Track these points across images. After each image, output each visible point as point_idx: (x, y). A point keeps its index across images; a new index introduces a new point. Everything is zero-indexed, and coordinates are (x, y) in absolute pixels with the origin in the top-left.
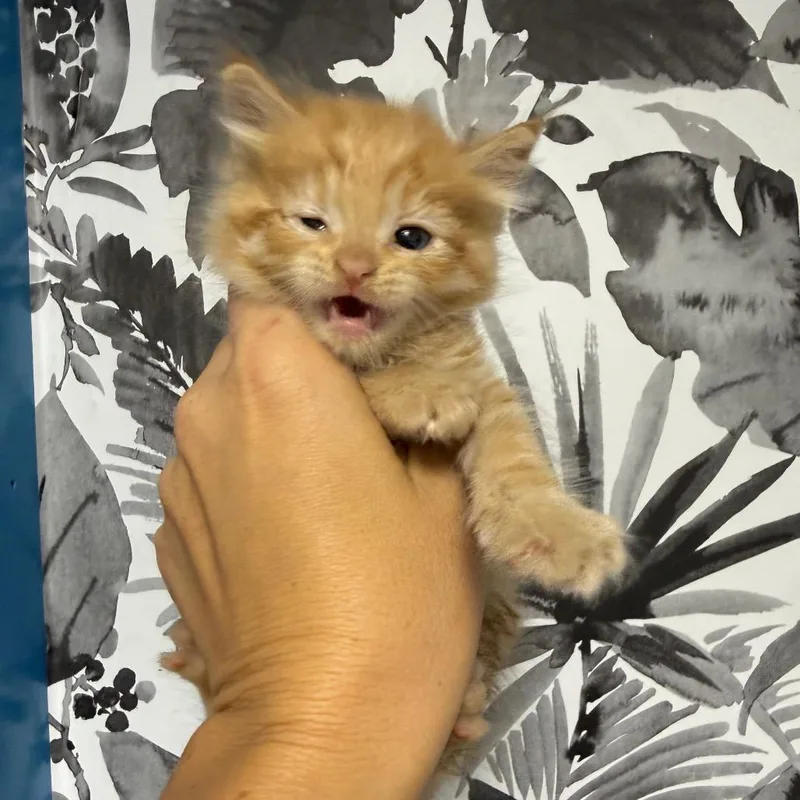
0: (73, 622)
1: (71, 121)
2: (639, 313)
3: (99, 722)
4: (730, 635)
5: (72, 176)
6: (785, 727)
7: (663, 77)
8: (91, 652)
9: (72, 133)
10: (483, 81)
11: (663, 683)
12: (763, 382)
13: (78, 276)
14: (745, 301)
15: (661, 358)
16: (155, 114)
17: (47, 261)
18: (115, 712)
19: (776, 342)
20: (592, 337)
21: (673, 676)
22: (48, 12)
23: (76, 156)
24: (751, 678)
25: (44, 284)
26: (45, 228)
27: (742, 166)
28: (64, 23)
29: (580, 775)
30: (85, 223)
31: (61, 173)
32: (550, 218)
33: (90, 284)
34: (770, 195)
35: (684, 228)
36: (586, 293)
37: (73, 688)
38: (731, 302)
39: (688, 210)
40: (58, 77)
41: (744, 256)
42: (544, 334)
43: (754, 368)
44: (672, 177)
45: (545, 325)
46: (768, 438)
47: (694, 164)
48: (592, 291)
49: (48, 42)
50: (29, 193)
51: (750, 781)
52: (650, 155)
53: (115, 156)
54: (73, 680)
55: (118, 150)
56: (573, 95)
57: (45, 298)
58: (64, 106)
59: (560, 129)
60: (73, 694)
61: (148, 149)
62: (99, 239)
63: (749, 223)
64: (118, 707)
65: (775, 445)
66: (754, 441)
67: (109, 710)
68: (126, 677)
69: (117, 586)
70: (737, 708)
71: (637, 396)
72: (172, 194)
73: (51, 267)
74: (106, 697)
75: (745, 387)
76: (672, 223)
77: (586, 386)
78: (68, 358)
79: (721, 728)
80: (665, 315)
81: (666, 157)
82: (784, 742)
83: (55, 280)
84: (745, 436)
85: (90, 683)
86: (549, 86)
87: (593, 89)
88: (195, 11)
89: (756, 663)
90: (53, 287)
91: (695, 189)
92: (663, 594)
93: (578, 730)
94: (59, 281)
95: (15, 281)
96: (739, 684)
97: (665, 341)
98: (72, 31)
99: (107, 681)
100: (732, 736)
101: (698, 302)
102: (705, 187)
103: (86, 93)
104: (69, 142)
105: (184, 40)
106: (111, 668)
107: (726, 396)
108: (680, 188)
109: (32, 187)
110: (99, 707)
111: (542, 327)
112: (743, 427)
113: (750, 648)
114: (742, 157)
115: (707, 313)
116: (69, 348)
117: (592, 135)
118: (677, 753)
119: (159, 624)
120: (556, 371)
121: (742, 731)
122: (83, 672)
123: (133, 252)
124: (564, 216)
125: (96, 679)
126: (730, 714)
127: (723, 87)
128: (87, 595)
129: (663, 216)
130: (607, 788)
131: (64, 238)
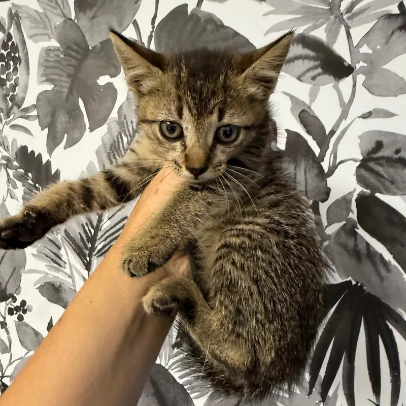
0: (8, 282)
1: (10, 104)
3: (15, 317)
5: (10, 124)
8: (13, 293)
13: (11, 160)
16: (37, 100)
17: (2, 155)
18: (20, 314)
22: (4, 63)
23: (12, 117)
25: (1, 164)
26: (2, 144)
28: (9, 67)
29: (176, 355)
30: (14, 141)
31: (7, 123)
33: (15, 163)
37: (8, 305)
40: (6, 88)
49: (4, 75)
53: (24, 116)
54: (8, 302)
57: (1, 169)
58: (8, 98)
60: (8, 307)
61: (35, 113)
62: (19, 146)
64: (21, 313)
67: (18, 313)
68: (24, 303)
69: (21, 271)
72: (42, 130)
73: (3, 158)
74: (17, 309)
78: (8, 189)
83: (5, 162)
85: (13, 303)
88: (51, 60)
90: (4, 165)
93: (177, 338)
98: (11, 70)
99: (18, 304)
103: (15, 93)
104: (10, 112)
105: (49, 71)
106: (19, 299)
110: (15, 312)
116: (8, 186)
119: (35, 285)
122: (11, 299)
123: (29, 152)
125: (14, 302)
128: (13, 273)
131: (7, 147)
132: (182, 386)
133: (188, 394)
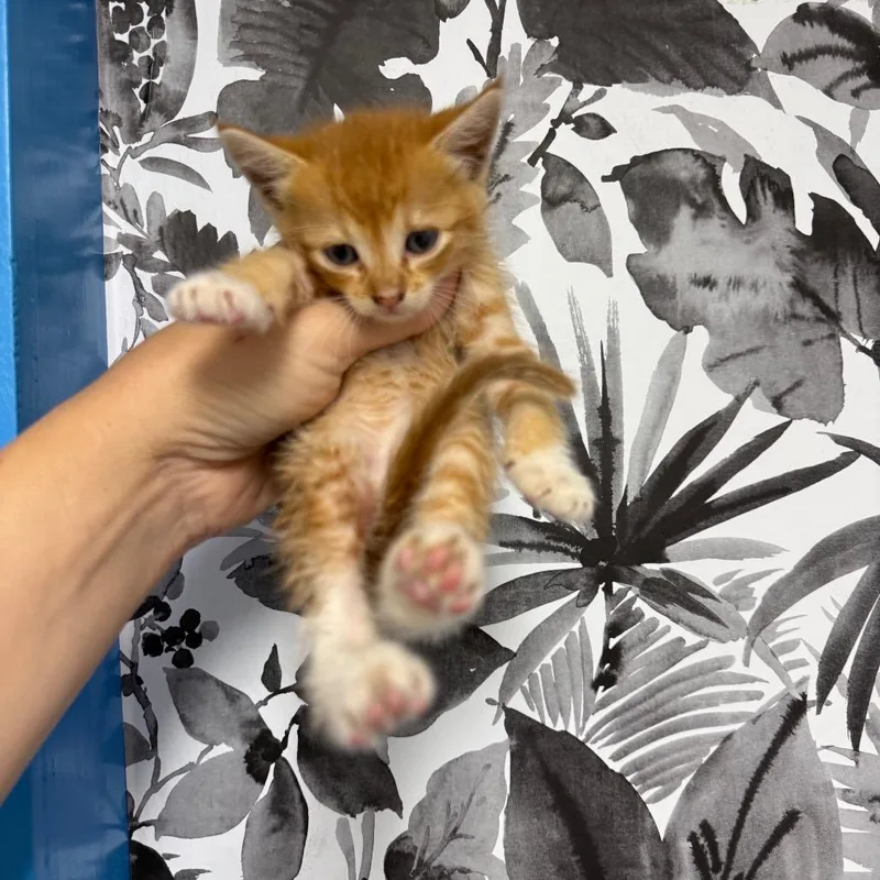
1: (143, 106)
2: (656, 292)
3: (166, 659)
4: (737, 577)
5: (144, 156)
6: (783, 659)
7: (677, 83)
8: (159, 594)
9: (144, 117)
10: (519, 80)
11: (677, 621)
12: (765, 353)
13: (147, 247)
14: (749, 282)
15: (675, 332)
16: (220, 102)
17: (120, 234)
18: (181, 649)
19: (776, 320)
20: (613, 314)
21: (686, 614)
22: (122, 5)
23: (146, 138)
24: (754, 617)
25: (117, 254)
26: (118, 204)
27: (746, 164)
28: (137, 16)
29: (603, 704)
30: (155, 200)
31: (133, 153)
32: (577, 206)
33: (159, 255)
34: (770, 189)
35: (695, 217)
36: (610, 274)
37: (142, 628)
38: (736, 283)
39: (699, 201)
40: (131, 66)
41: (748, 242)
42: (571, 309)
43: (757, 342)
44: (685, 171)
45: (572, 302)
46: (768, 403)
47: (705, 161)
48: (614, 272)
49: (122, 33)
50: (104, 170)
51: (753, 707)
52: (666, 150)
53: (183, 139)
54: (142, 620)
55: (186, 133)
56: (599, 95)
57: (117, 267)
58: (137, 91)
59: (587, 125)
60: (142, 633)
61: (212, 133)
62: (168, 214)
63: (753, 214)
64: (184, 645)
65: (775, 410)
66: (757, 406)
67: (175, 647)
68: (191, 617)
70: (742, 643)
71: (654, 366)
72: (236, 175)
73: (124, 239)
74: (172, 636)
75: (750, 358)
76: (685, 212)
77: (609, 356)
78: (139, 322)
79: (729, 660)
80: (678, 294)
81: (680, 154)
82: (782, 672)
83: (127, 251)
84: (748, 402)
85: (158, 623)
86: (578, 87)
87: (616, 91)
88: (257, 9)
89: (758, 603)
90: (125, 257)
91: (705, 183)
92: (676, 542)
93: (602, 663)
94: (130, 252)
95: (90, 251)
96: (744, 622)
97: (679, 317)
98: (144, 23)
99: (174, 621)
100: (737, 668)
101: (707, 282)
102: (714, 180)
103: (157, 81)
104: (142, 126)
105: (248, 34)
106: (178, 609)
107: (731, 365)
108: (693, 181)
109: (107, 165)
110: (166, 645)
111: (570, 303)
112: (747, 394)
113: (753, 589)
114: (746, 156)
115: (716, 293)
116: (139, 314)
117: (615, 131)
118: (689, 683)
119: (223, 568)
120: (582, 342)
121: (746, 663)
122: (151, 613)
123: (200, 227)
124: (590, 204)
125: (163, 619)
126: (736, 648)
127: (730, 93)
129: (678, 207)
130: (628, 715)
131: (135, 213)
132: (621, 776)
133: (636, 792)
